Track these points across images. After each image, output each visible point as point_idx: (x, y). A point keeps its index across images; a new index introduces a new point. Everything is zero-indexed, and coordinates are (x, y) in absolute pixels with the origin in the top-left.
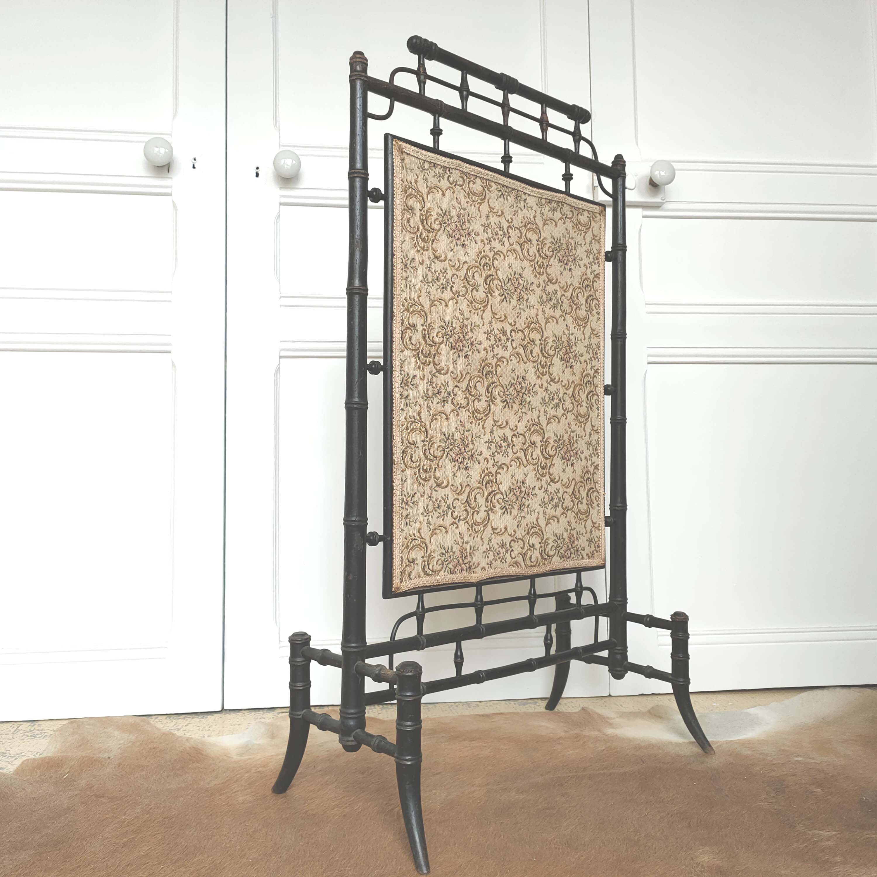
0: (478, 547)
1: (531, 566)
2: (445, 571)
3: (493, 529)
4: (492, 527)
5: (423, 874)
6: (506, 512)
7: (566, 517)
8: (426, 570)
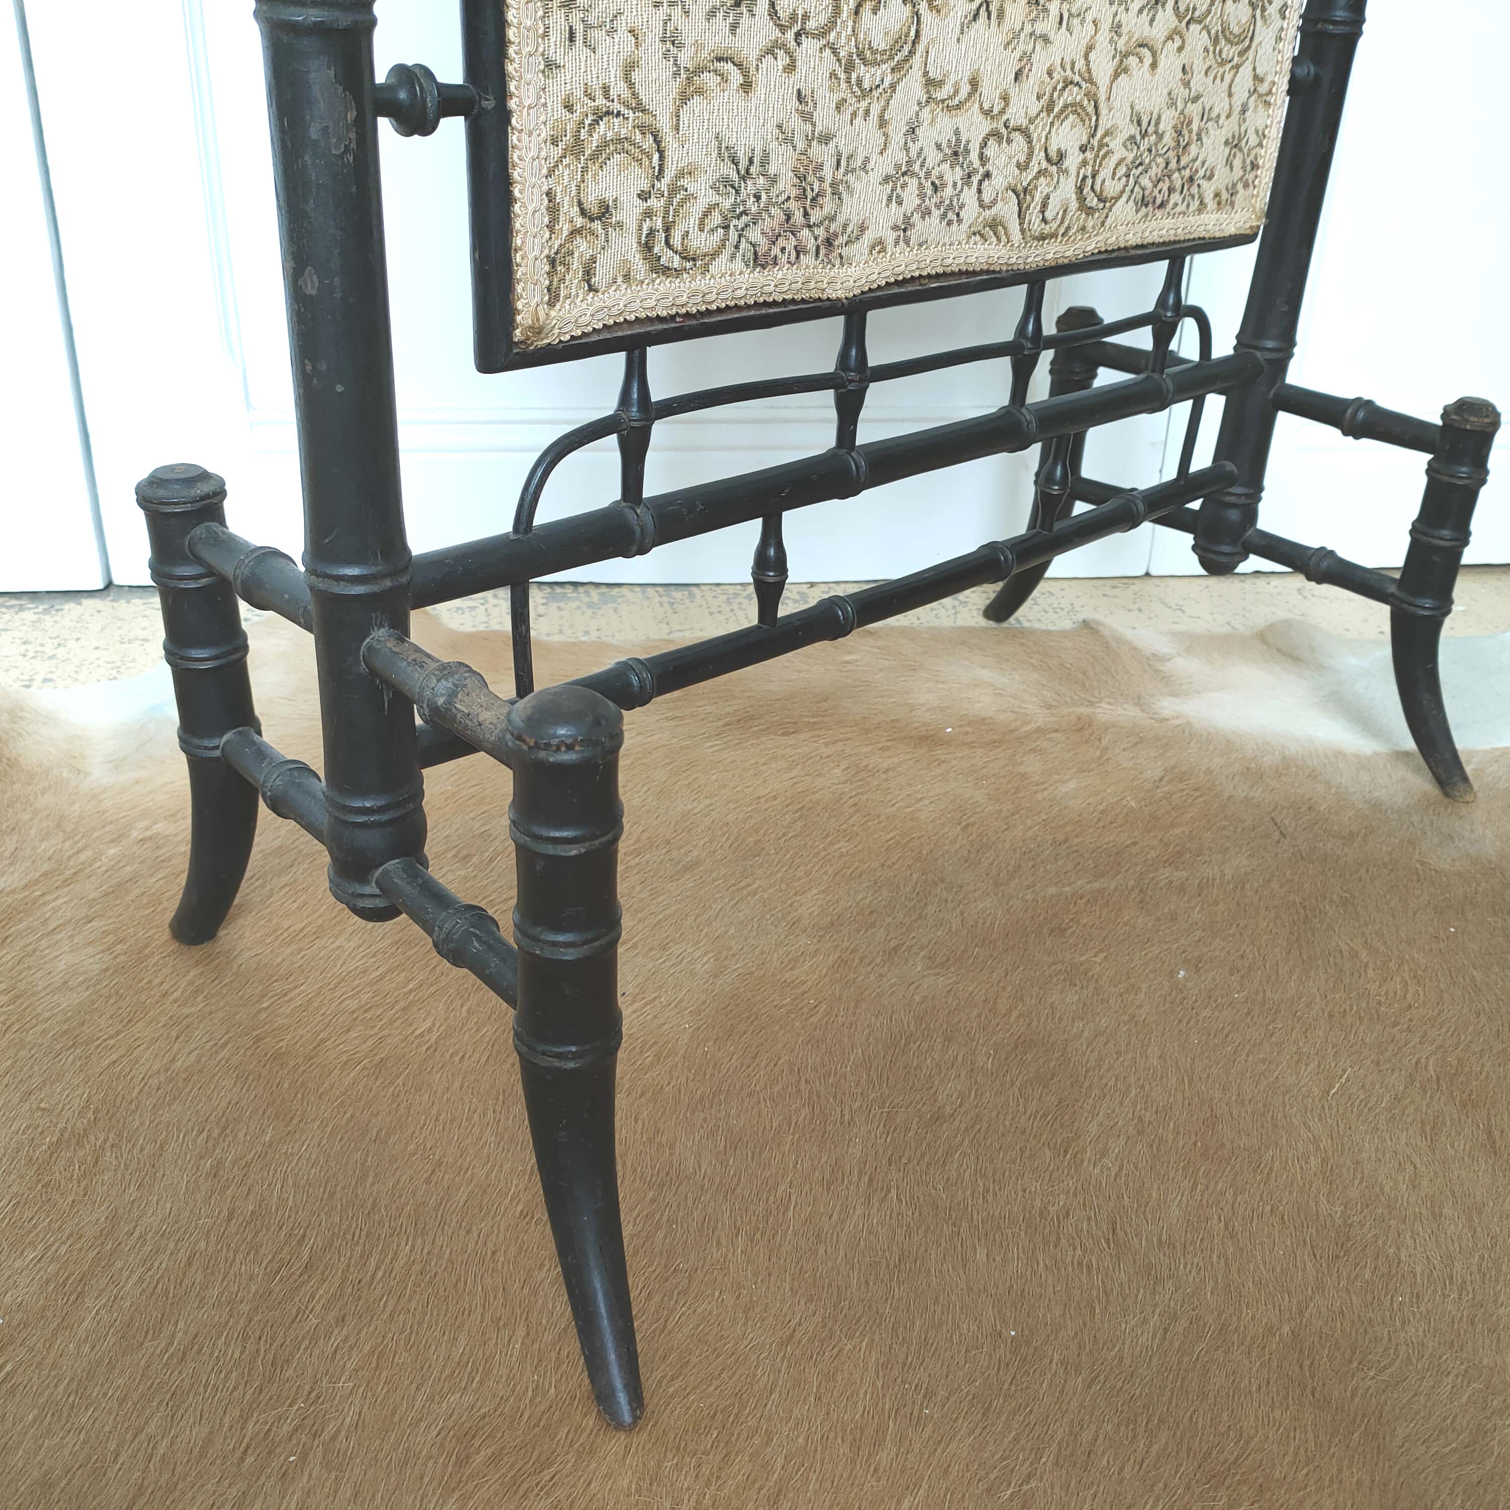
0: (867, 159)
1: (1042, 238)
2: (733, 257)
3: (931, 83)
4: (926, 73)
5: (619, 1426)
6: (983, 9)
7: (1180, 49)
8: (656, 250)
